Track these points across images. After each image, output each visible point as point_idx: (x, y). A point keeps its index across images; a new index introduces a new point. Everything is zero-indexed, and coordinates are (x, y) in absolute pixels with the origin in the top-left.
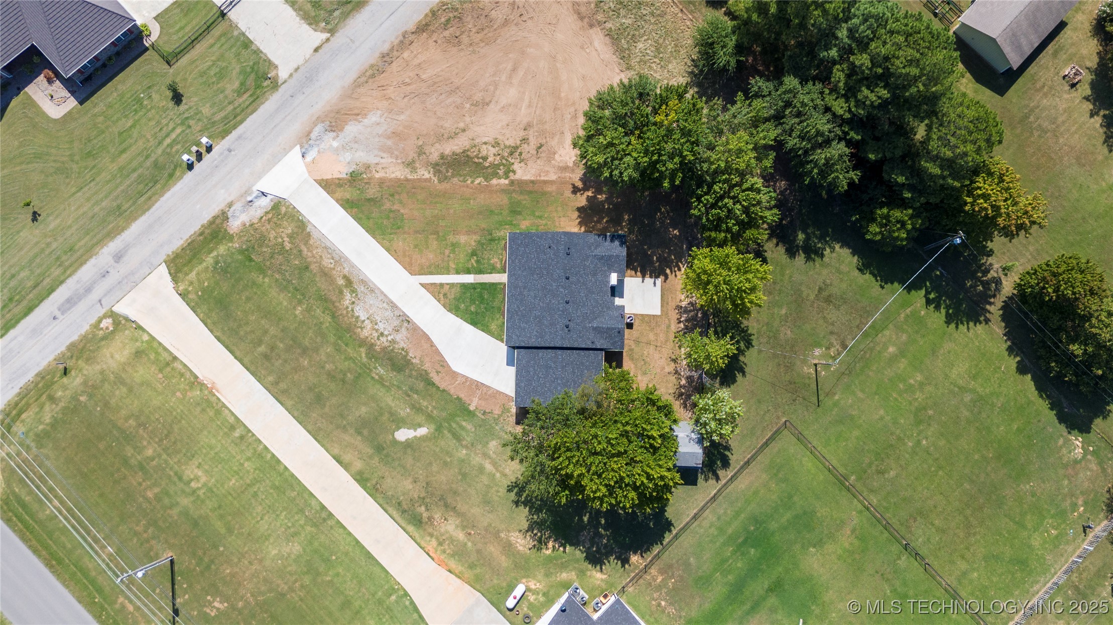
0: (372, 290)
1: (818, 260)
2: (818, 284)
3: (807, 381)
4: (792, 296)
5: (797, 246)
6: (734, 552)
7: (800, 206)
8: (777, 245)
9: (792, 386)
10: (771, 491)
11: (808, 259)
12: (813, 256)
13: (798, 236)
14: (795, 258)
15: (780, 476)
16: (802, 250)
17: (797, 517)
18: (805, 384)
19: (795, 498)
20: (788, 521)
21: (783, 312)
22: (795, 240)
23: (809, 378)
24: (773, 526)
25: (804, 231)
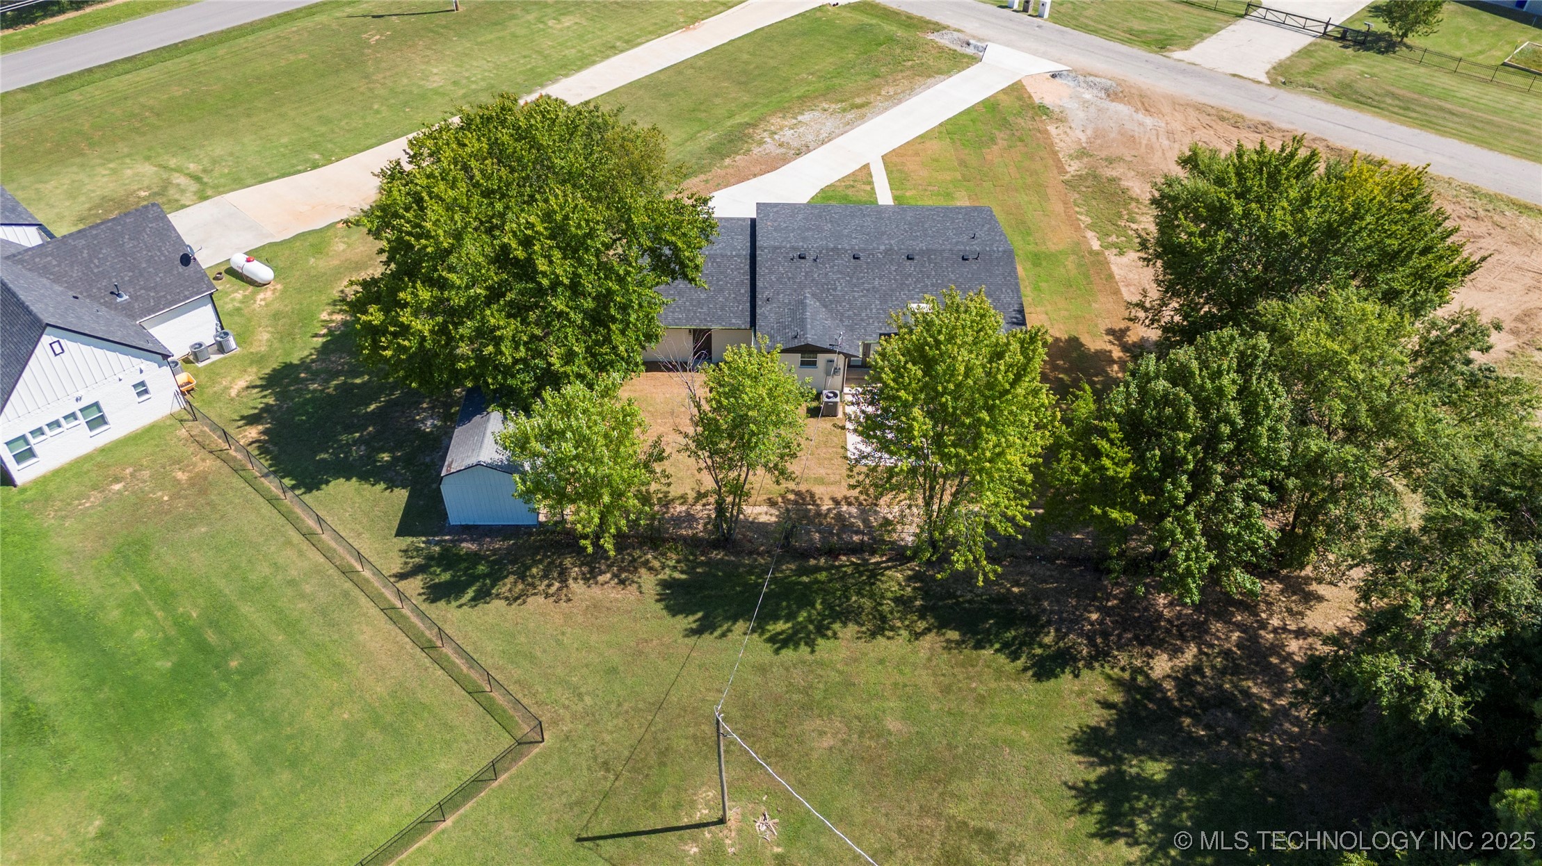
0: (850, 125)
1: (1090, 822)
2: (1007, 828)
3: (666, 800)
4: (950, 747)
5: (1119, 760)
6: (181, 624)
7: (1261, 764)
8: (1106, 705)
9: (653, 759)
10: (330, 709)
11: (1086, 795)
12: (1098, 807)
13: (1156, 760)
14: (1077, 752)
15: (370, 734)
16: (1109, 773)
17: (225, 779)
18: (657, 793)
19: (286, 776)
20: (222, 755)
21: (892, 724)
22: (1137, 753)
23: (676, 807)
24: (219, 718)
25: (1176, 779)
